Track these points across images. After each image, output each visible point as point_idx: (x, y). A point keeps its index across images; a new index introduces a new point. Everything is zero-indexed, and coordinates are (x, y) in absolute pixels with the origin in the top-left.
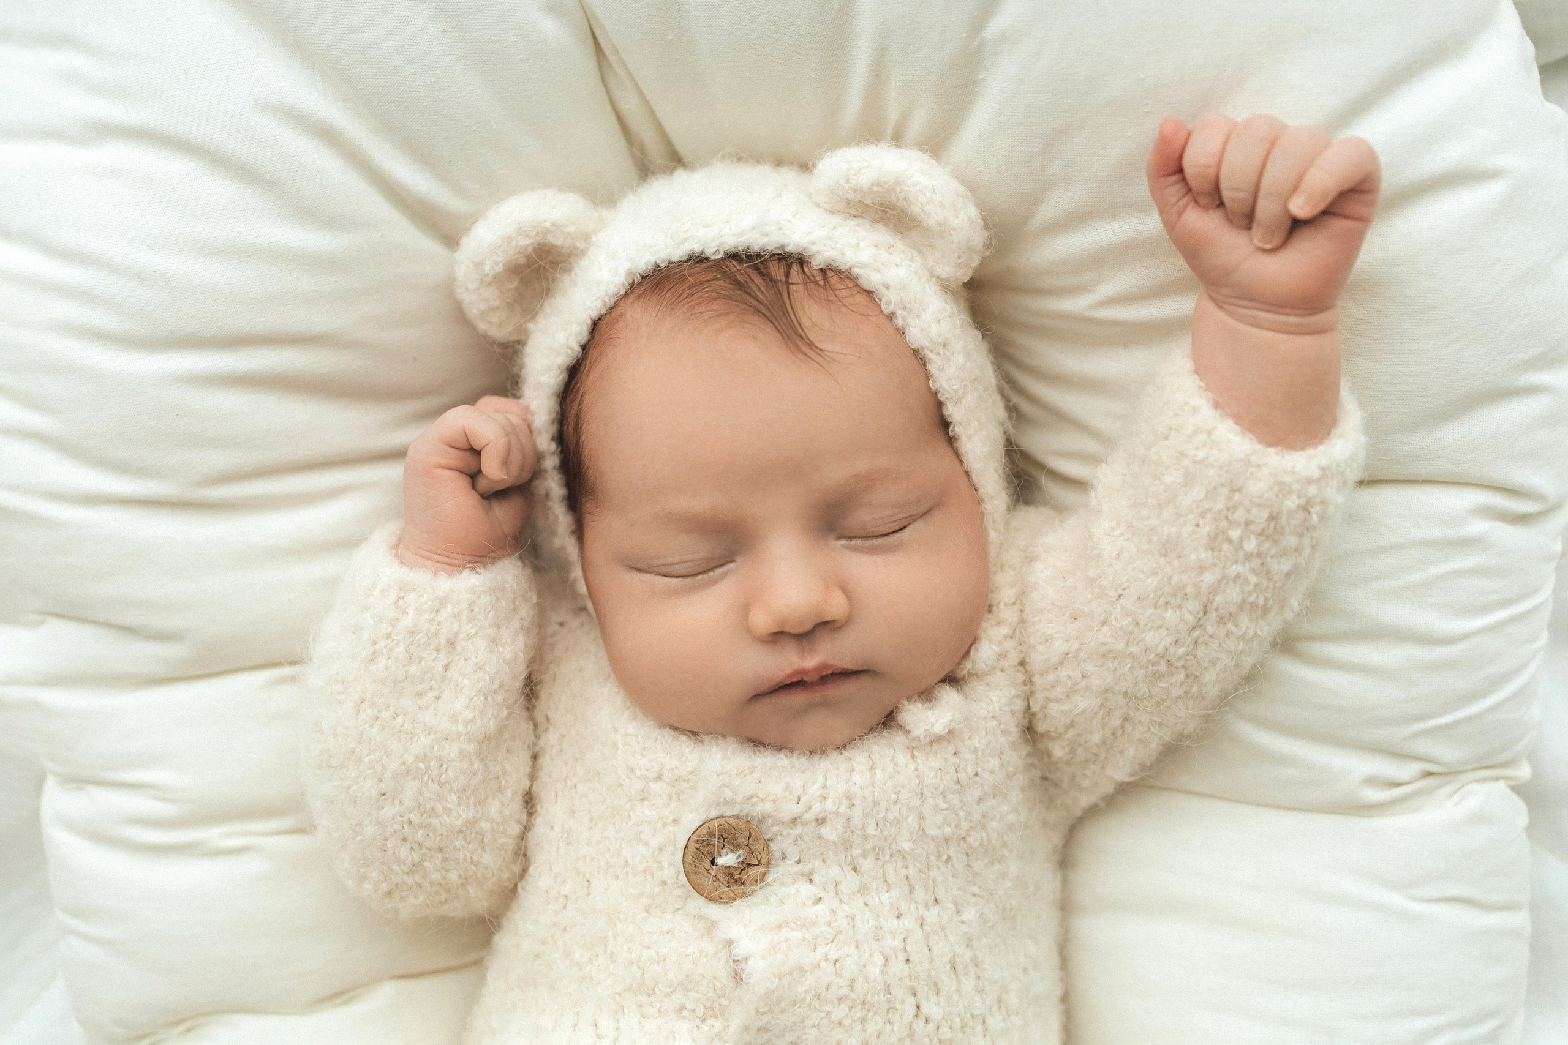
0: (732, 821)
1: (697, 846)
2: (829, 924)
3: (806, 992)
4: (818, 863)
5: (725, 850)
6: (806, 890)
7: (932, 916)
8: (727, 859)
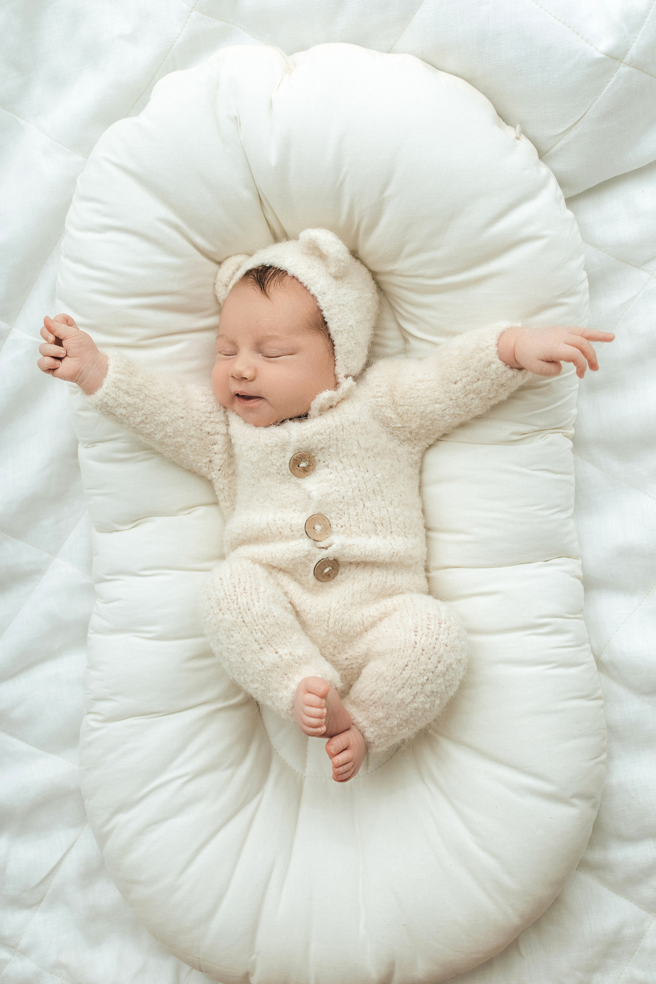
0: (303, 453)
1: (293, 461)
2: (335, 480)
3: (330, 501)
4: (330, 461)
5: (302, 462)
6: (327, 470)
7: (367, 475)
8: (303, 465)
